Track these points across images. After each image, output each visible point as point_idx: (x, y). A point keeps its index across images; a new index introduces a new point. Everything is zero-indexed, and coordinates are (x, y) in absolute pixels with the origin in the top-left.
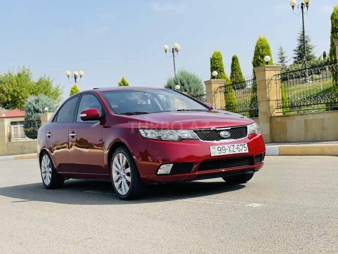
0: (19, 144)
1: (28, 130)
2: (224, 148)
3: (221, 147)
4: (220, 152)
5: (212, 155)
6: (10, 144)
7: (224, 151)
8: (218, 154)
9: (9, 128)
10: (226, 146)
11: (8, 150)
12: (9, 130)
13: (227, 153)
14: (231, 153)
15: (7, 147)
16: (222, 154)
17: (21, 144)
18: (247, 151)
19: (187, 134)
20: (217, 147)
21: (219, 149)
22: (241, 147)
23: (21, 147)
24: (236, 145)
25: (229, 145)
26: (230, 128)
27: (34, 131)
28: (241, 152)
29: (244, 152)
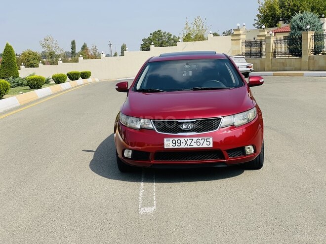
0: (282, 61)
1: (291, 47)
2: (179, 142)
3: (176, 139)
4: (174, 145)
5: (165, 147)
6: (274, 60)
7: (179, 145)
8: (172, 147)
9: (274, 44)
10: (182, 140)
11: (272, 66)
12: (274, 47)
13: (183, 146)
14: (186, 146)
15: (271, 63)
16: (177, 147)
17: (283, 61)
18: (211, 146)
20: (171, 139)
21: (174, 142)
22: (202, 142)
23: (283, 64)
24: (195, 139)
25: (186, 139)
26: (194, 120)
27: (296, 48)
28: (200, 146)
29: (205, 146)
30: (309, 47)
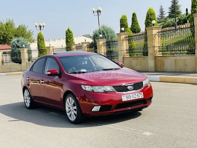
1: (13, 58)
2: (129, 96)
3: (128, 95)
4: (127, 99)
5: (123, 101)
6: (3, 66)
7: (130, 98)
8: (126, 100)
10: (131, 95)
11: (2, 70)
12: (2, 58)
13: (132, 99)
14: (133, 99)
15: (1, 68)
16: (129, 100)
17: (10, 66)
18: (143, 97)
19: (109, 88)
21: (127, 97)
22: (139, 95)
23: (9, 68)
24: (136, 94)
25: (133, 94)
26: (133, 84)
27: (17, 59)
28: (139, 98)
29: (141, 97)
30: (26, 58)
